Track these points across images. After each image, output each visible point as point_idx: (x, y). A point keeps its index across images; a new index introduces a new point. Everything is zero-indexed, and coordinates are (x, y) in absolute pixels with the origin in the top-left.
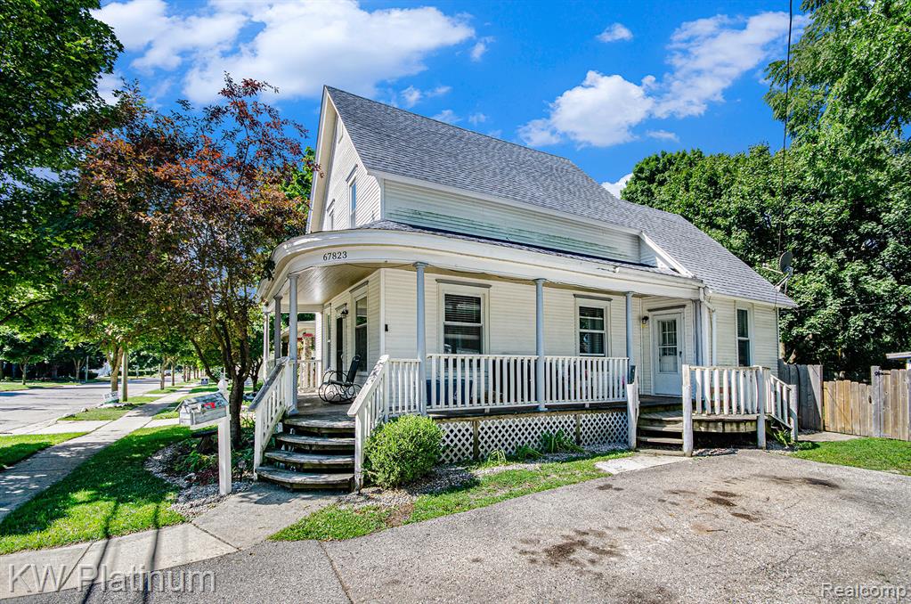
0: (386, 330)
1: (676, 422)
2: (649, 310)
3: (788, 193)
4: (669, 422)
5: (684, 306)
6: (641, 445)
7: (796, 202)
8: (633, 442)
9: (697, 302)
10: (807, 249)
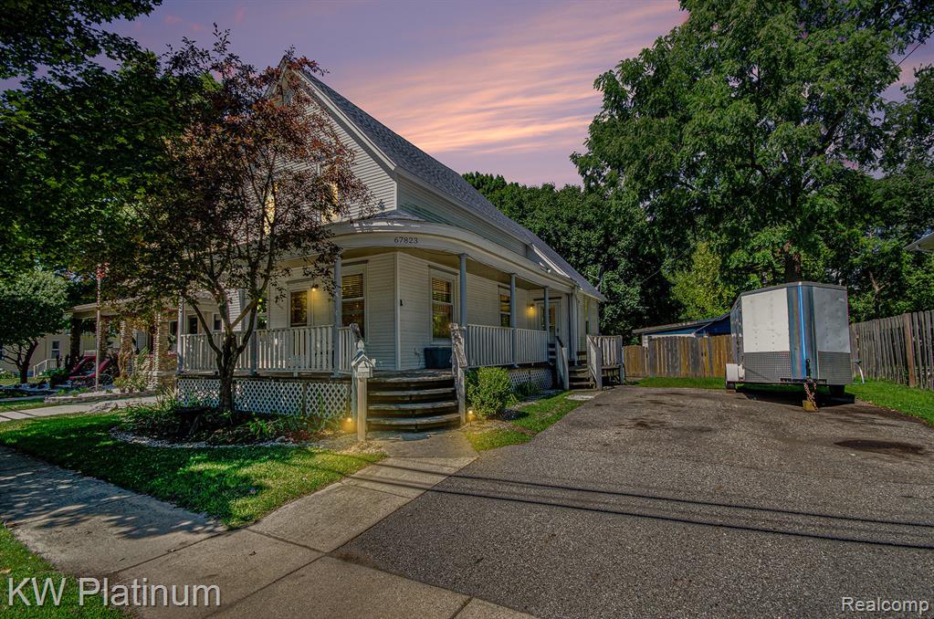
0: (401, 305)
1: (584, 372)
2: (535, 300)
3: (571, 221)
4: (579, 372)
5: (560, 298)
6: (572, 387)
7: (575, 230)
8: (567, 384)
9: (569, 296)
10: (581, 261)
